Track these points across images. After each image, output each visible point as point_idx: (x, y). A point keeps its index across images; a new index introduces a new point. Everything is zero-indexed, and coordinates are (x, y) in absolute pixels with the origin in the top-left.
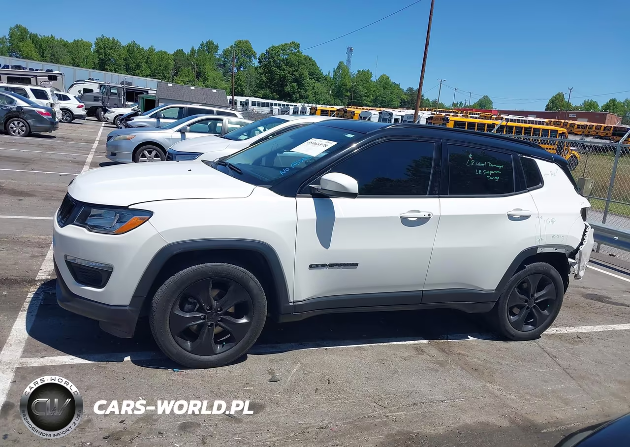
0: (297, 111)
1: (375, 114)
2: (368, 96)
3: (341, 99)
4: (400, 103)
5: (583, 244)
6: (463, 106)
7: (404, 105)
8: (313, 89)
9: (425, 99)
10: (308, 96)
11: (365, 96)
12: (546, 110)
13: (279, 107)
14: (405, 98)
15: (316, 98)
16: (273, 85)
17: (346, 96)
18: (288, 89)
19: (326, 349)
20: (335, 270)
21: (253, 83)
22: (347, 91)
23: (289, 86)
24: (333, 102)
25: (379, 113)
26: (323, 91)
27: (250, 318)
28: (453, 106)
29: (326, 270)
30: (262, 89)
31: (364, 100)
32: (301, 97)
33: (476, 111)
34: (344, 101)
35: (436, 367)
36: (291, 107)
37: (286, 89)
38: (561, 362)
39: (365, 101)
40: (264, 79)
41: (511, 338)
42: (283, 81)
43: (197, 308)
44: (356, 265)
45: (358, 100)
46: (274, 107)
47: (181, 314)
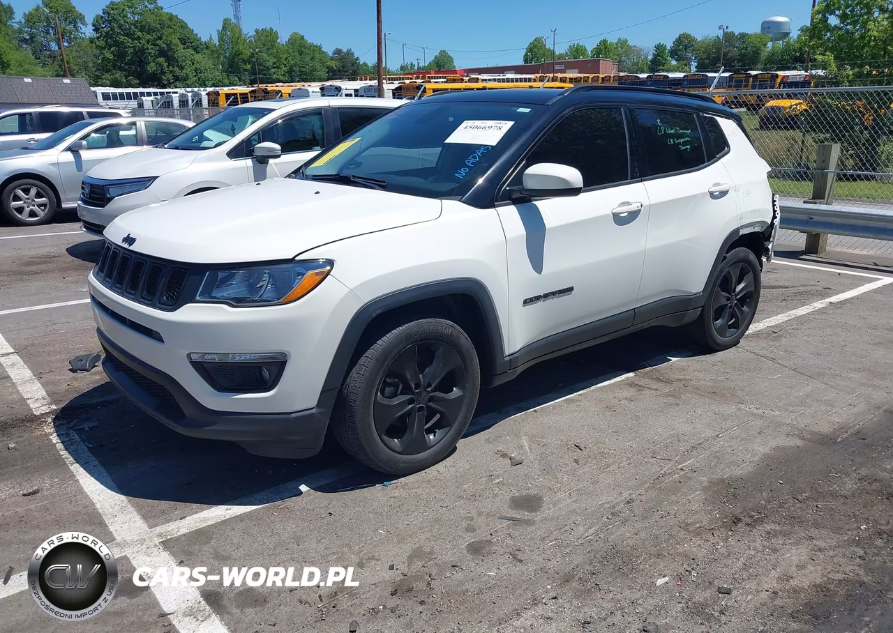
0: (184, 99)
1: (313, 92)
2: (278, 67)
3: (239, 75)
4: (328, 73)
5: (776, 217)
6: (416, 68)
7: (333, 75)
8: (193, 64)
9: (361, 63)
10: (187, 76)
11: (274, 68)
12: (526, 61)
13: (152, 98)
14: (333, 64)
15: (199, 78)
16: (126, 64)
17: (246, 70)
18: (152, 67)
19: (535, 411)
20: (550, 302)
21: (91, 65)
22: (245, 62)
23: (152, 64)
24: (226, 81)
25: (320, 89)
26: (207, 67)
27: (463, 388)
28: (401, 70)
29: (540, 303)
30: (108, 71)
31: (274, 73)
32: (177, 78)
33: (436, 73)
34: (243, 78)
35: (671, 400)
36: (174, 95)
37: (149, 69)
38: (784, 363)
39: (275, 76)
40: (109, 55)
41: (717, 348)
42: (140, 58)
43: (400, 389)
44: (571, 289)
45: (265, 74)
46: (144, 98)
47: (386, 402)
